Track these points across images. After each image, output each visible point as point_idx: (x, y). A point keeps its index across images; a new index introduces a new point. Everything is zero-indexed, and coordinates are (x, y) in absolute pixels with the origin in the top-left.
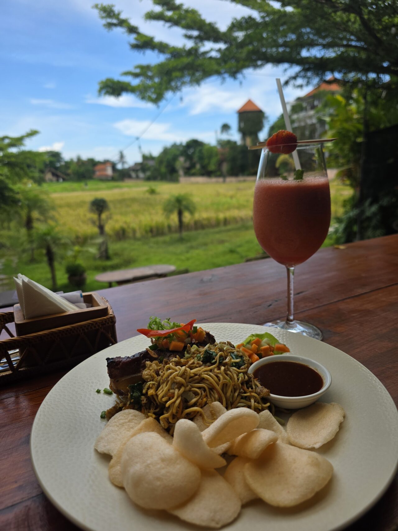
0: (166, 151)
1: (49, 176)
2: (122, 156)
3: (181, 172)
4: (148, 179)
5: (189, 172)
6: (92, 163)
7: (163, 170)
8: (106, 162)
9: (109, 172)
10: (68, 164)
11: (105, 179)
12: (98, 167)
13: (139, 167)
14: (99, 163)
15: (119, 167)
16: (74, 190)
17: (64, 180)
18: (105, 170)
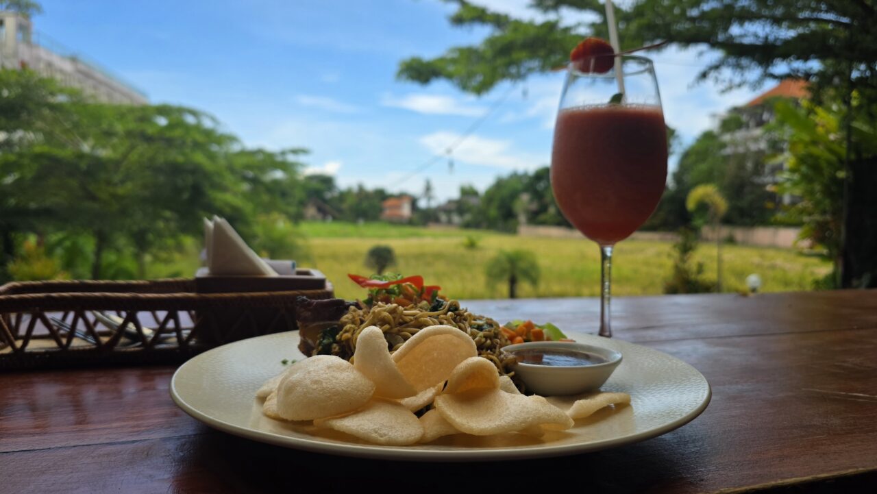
0: (500, 184)
1: (311, 211)
2: (428, 189)
3: (522, 218)
4: (467, 226)
5: (535, 218)
6: (381, 195)
7: (493, 212)
8: (401, 196)
9: (406, 211)
10: (343, 196)
11: (398, 222)
12: (389, 203)
13: (453, 207)
14: (391, 196)
15: (423, 204)
16: (346, 235)
17: (335, 219)
18: (399, 207)
